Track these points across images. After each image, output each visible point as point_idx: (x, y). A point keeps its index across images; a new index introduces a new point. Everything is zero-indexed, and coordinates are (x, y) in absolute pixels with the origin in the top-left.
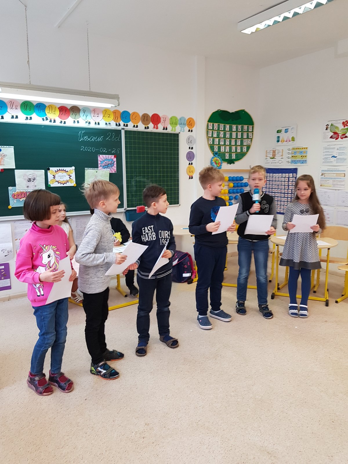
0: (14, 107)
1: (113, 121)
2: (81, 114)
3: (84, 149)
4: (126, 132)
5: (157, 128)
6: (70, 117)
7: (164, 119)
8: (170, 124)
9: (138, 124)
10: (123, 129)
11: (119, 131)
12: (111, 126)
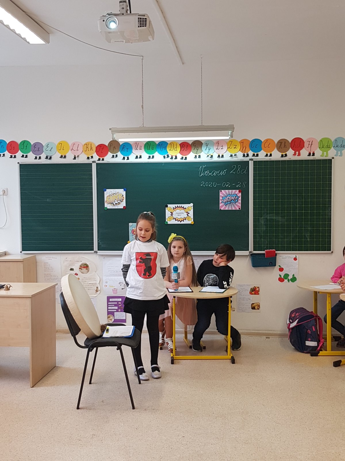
0: (138, 148)
1: (240, 152)
2: (204, 148)
3: (205, 184)
4: (255, 163)
5: (299, 155)
6: (191, 152)
7: (310, 143)
8: (320, 148)
9: (272, 153)
10: (251, 160)
11: (247, 163)
12: (237, 158)
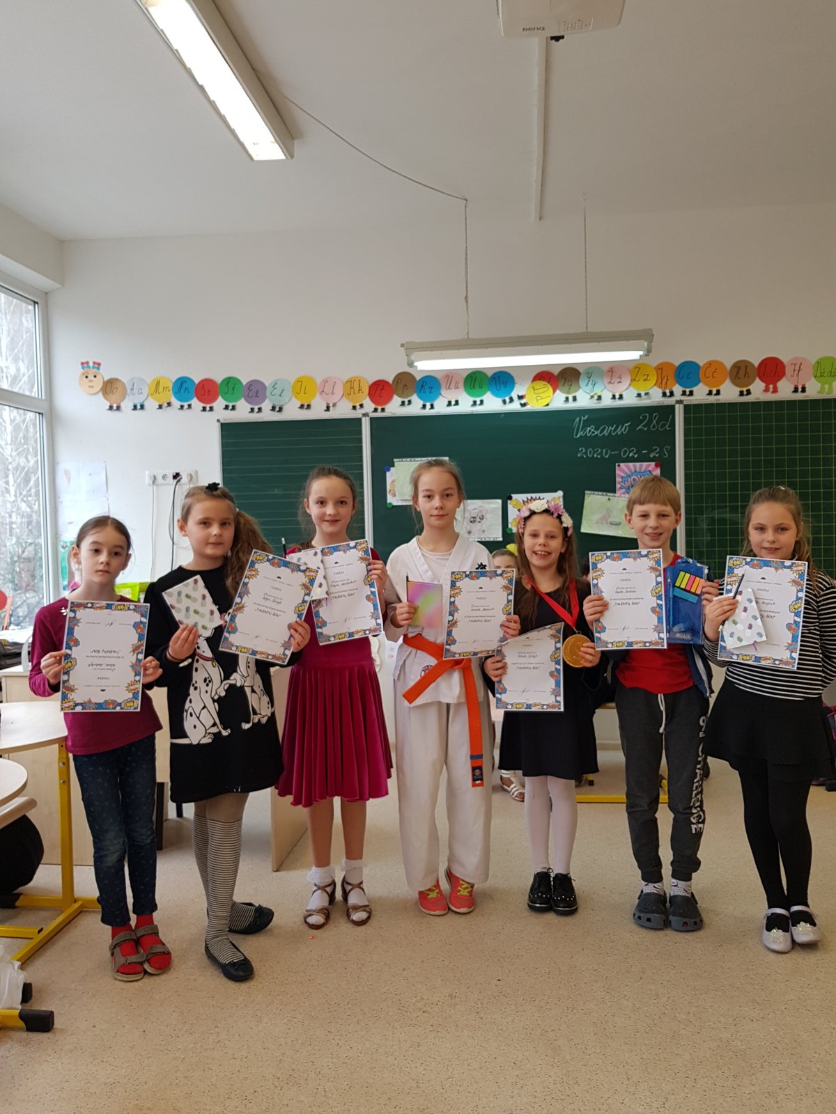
0: (452, 386)
1: (655, 387)
2: (582, 382)
3: (586, 453)
4: (688, 408)
5: (775, 391)
6: (558, 391)
7: (797, 368)
8: (815, 377)
9: (722, 388)
10: (680, 402)
11: (671, 409)
12: (650, 399)
